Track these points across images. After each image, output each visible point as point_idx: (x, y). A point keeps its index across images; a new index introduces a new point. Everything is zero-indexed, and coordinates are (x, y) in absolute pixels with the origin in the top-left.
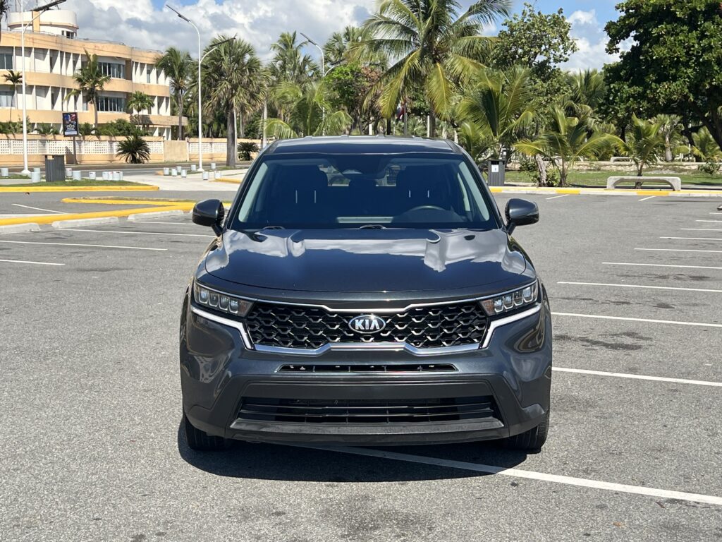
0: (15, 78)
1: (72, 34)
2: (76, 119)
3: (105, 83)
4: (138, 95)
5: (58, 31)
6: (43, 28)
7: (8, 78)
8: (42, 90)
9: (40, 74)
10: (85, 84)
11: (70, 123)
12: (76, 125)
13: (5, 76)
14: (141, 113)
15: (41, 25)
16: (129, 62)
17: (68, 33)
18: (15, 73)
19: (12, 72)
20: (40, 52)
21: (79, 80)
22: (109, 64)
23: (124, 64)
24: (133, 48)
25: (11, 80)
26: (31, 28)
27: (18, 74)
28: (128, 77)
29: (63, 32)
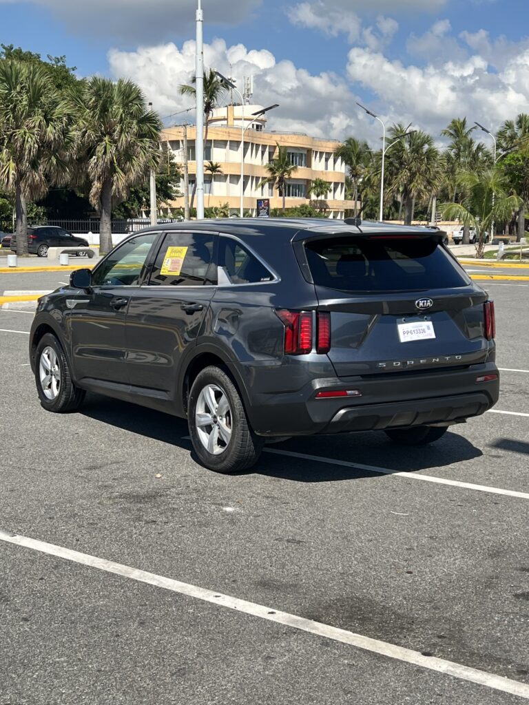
0: (213, 168)
1: (261, 126)
2: (268, 205)
3: (292, 172)
4: (318, 182)
5: (246, 124)
6: (236, 122)
7: (208, 168)
8: (235, 178)
9: (233, 164)
10: (275, 173)
11: (263, 208)
12: (268, 210)
13: (206, 166)
14: (319, 198)
15: (234, 119)
16: (309, 151)
17: (257, 126)
18: (214, 164)
19: (211, 163)
20: (235, 144)
21: (271, 169)
22: (293, 153)
23: (306, 153)
24: (313, 138)
25: (210, 170)
26: (225, 122)
27: (216, 165)
28: (309, 165)
29: (253, 125)
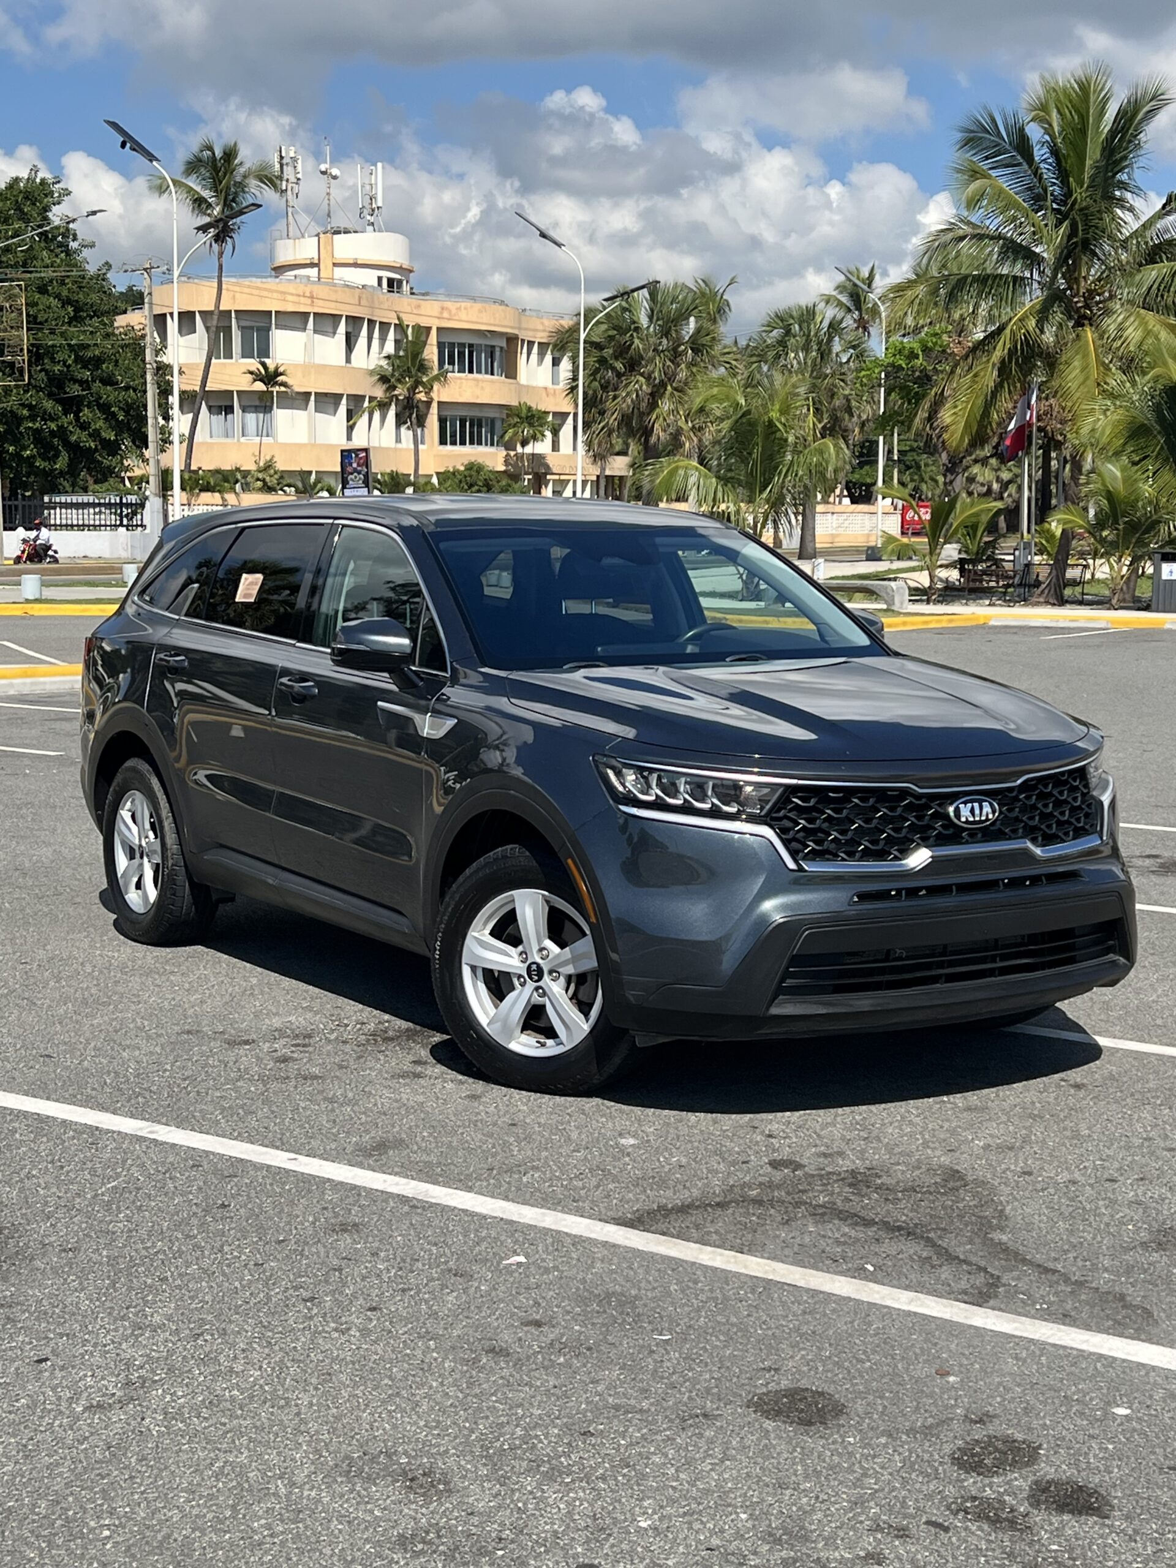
0: (270, 377)
1: (400, 282)
2: (367, 463)
3: (436, 386)
4: (524, 414)
5: (369, 278)
6: (339, 272)
7: (258, 377)
8: (327, 401)
9: (323, 368)
10: (394, 388)
11: (355, 470)
12: (366, 476)
13: (251, 373)
14: (528, 449)
15: (335, 265)
16: (512, 340)
17: (391, 282)
18: (272, 368)
19: (264, 365)
20: (326, 322)
21: (384, 379)
22: (471, 346)
23: (504, 344)
24: (524, 310)
25: (261, 380)
26: (313, 272)
27: (277, 368)
28: (511, 372)
29: (380, 279)
